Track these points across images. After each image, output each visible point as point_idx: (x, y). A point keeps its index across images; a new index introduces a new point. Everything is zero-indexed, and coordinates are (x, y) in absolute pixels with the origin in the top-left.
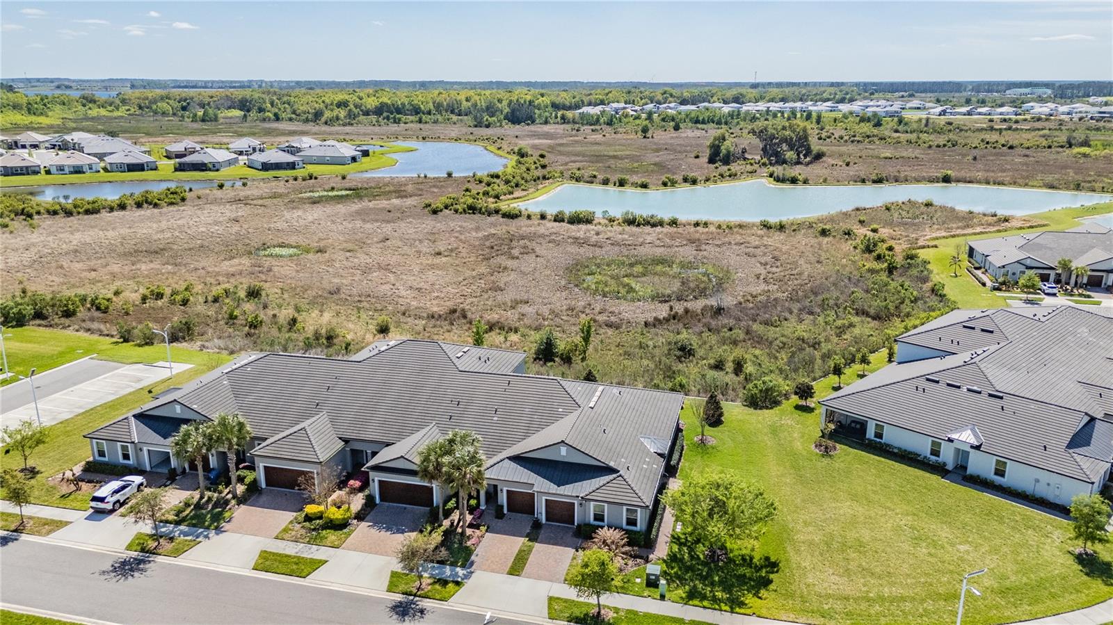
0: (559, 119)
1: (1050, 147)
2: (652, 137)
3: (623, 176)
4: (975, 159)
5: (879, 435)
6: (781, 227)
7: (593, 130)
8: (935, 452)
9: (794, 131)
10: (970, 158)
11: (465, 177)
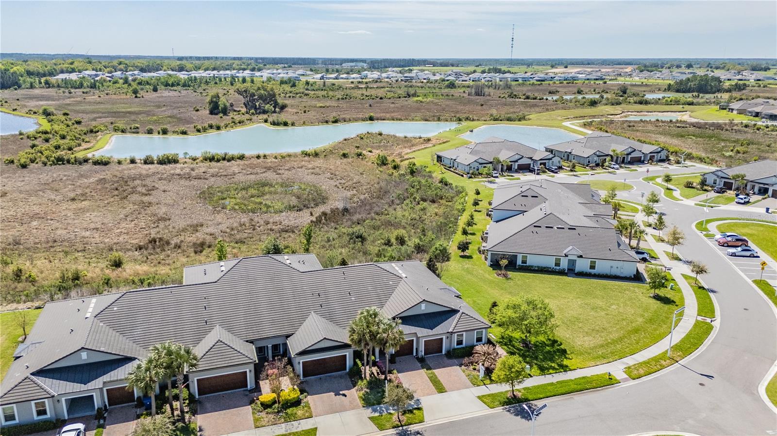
0: (43, 84)
1: (400, 98)
2: (143, 97)
3: (165, 126)
4: (370, 106)
5: (524, 262)
6: (316, 155)
7: (83, 93)
8: (557, 264)
9: (265, 90)
10: (368, 105)
11: (12, 136)
